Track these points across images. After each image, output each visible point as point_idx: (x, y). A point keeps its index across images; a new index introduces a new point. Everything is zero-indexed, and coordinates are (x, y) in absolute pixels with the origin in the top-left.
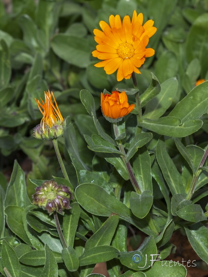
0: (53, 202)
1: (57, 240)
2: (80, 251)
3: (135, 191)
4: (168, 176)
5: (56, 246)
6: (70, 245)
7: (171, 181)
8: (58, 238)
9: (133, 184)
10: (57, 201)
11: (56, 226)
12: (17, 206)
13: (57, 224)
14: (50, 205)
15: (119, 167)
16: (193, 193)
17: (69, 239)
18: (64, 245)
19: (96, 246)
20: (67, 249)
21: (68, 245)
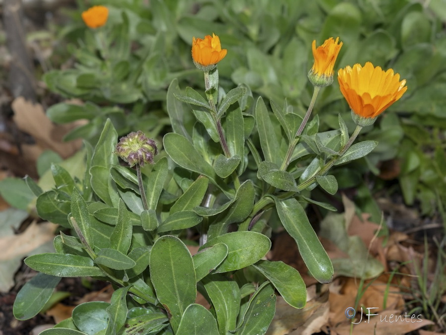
0: (136, 155)
1: (139, 198)
2: (164, 216)
3: (223, 153)
4: (266, 145)
5: (136, 205)
6: (153, 207)
7: (267, 149)
8: (139, 196)
9: (223, 146)
10: (140, 153)
11: (139, 185)
12: (106, 168)
13: (140, 181)
14: (133, 157)
15: (209, 126)
16: (288, 164)
17: (152, 201)
18: (145, 207)
19: (183, 211)
20: (148, 211)
21: (150, 208)
